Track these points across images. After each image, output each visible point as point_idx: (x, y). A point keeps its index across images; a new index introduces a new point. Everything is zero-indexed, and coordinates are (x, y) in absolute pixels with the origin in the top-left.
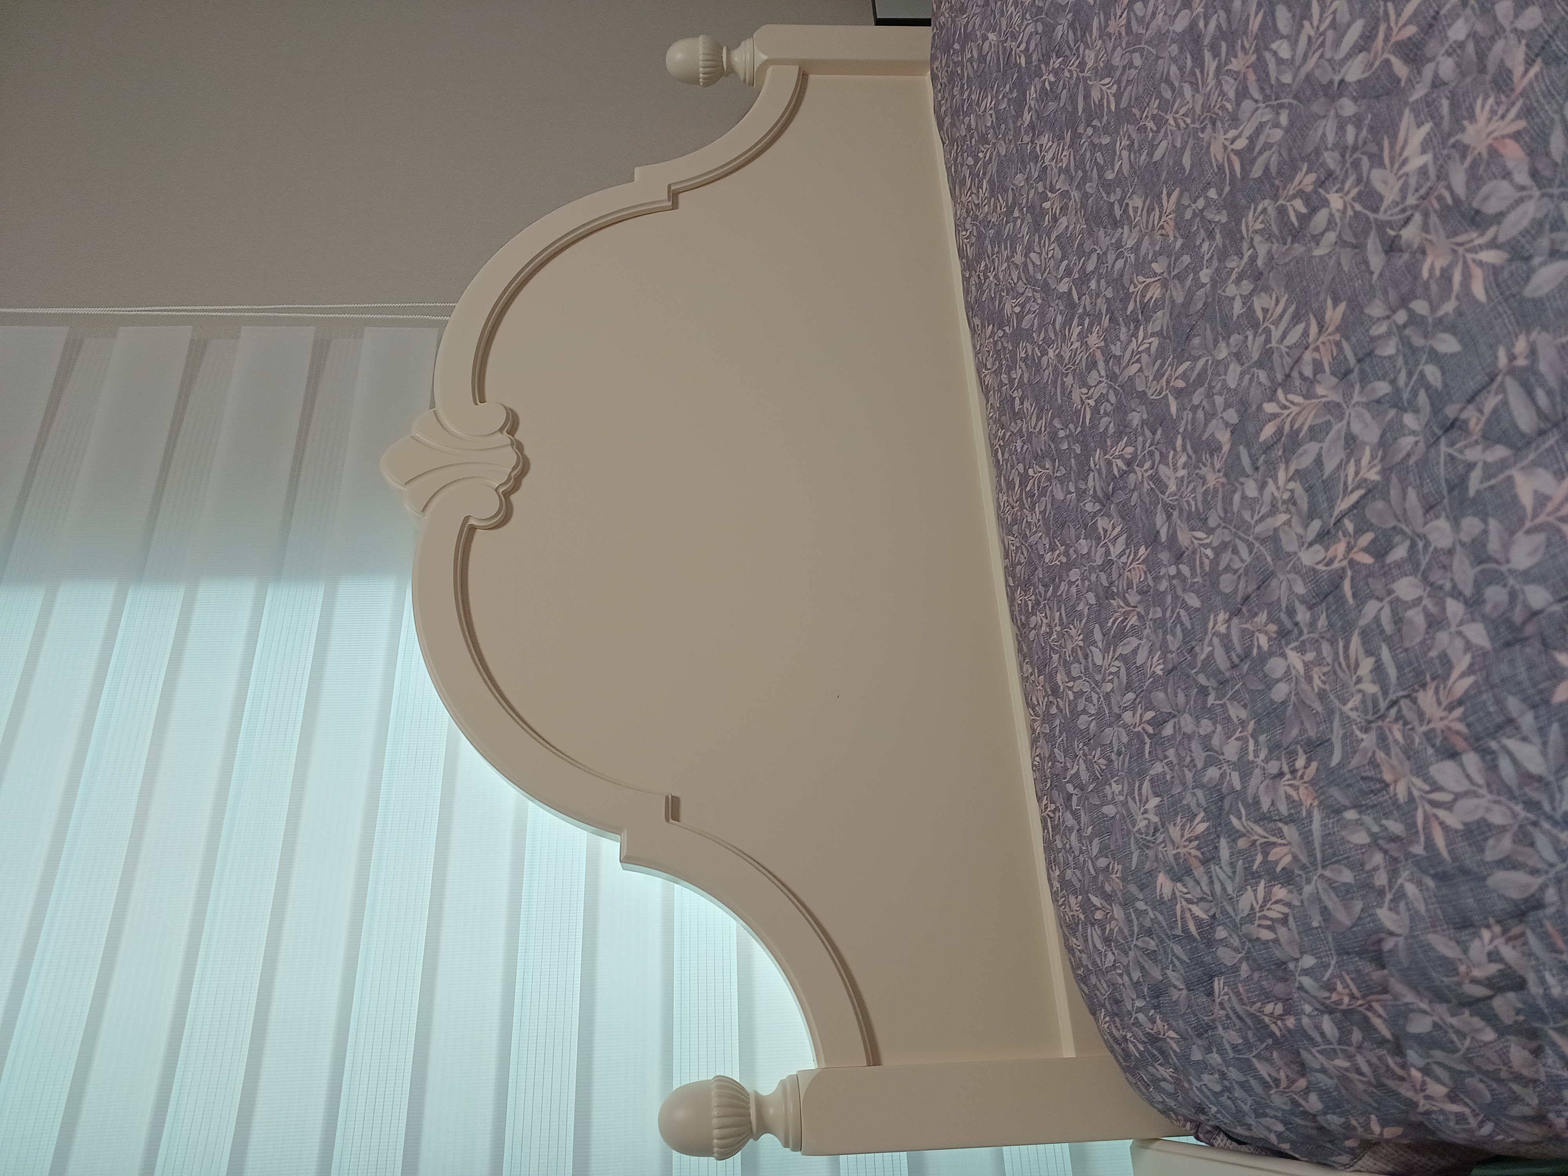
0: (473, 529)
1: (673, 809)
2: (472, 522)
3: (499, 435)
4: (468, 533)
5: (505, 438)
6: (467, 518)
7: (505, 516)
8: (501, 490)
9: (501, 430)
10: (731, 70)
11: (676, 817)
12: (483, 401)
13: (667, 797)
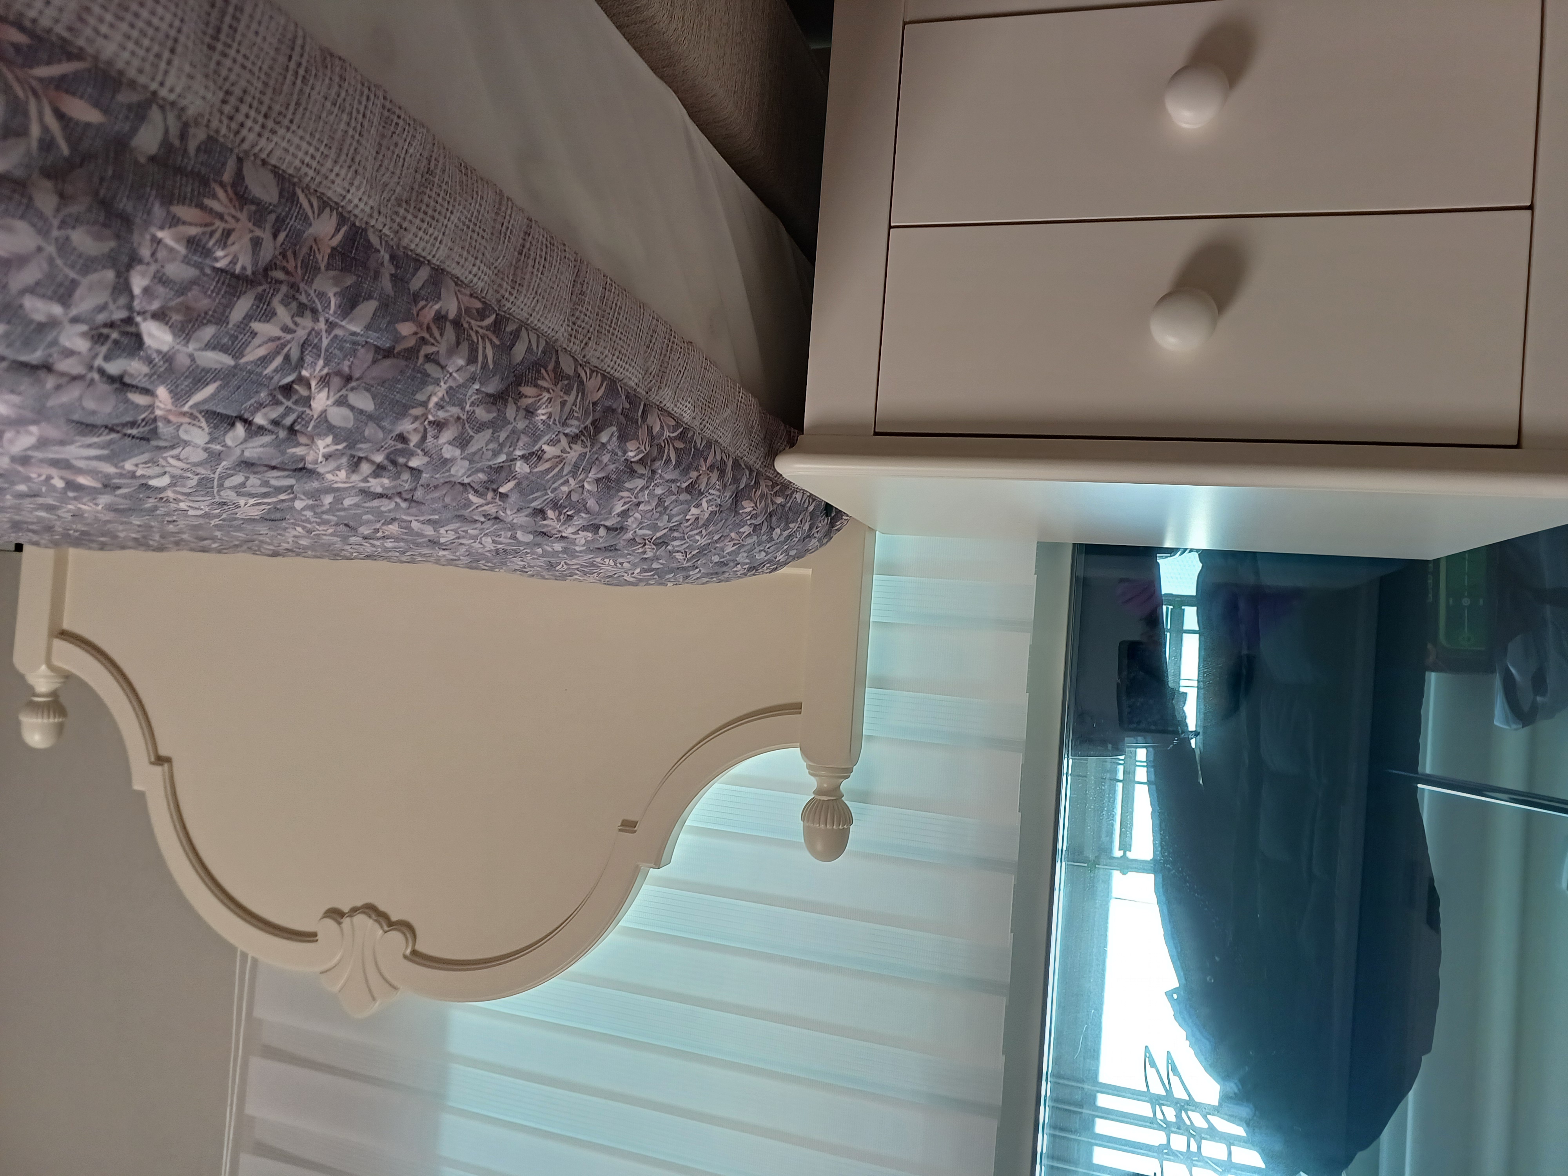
0: (414, 952)
1: (629, 826)
2: (408, 952)
3: (344, 925)
4: (416, 956)
5: (346, 921)
6: (405, 957)
7: (406, 927)
8: (386, 929)
9: (339, 923)
10: (54, 694)
11: (634, 824)
12: (314, 935)
13: (620, 830)
